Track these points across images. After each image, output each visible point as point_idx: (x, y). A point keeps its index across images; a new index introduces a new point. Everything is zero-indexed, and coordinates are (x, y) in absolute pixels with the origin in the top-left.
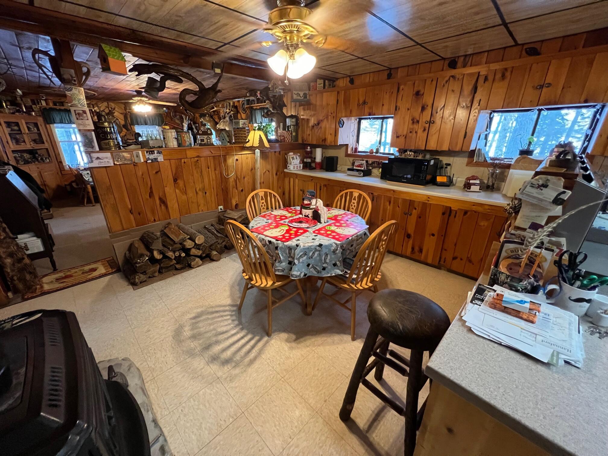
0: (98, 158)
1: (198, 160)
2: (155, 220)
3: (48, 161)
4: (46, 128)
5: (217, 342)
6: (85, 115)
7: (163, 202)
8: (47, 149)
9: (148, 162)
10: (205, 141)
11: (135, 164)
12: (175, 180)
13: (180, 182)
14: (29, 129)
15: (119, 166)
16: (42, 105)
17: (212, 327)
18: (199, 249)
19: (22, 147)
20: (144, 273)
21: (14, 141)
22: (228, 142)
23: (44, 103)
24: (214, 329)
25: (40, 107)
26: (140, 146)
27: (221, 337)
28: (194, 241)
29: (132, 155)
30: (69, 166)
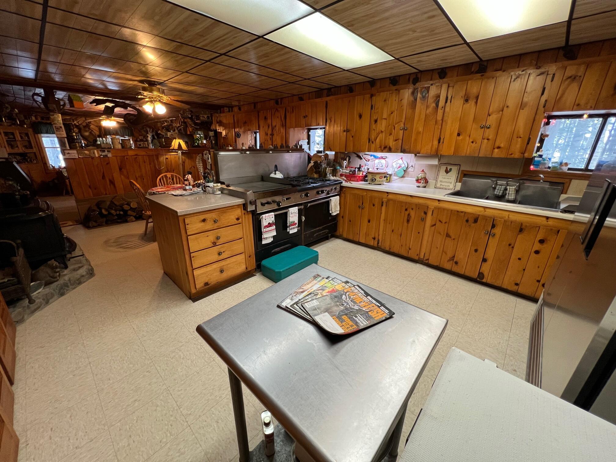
0: (68, 153)
1: (136, 157)
2: (106, 194)
3: (35, 162)
4: (35, 137)
6: (61, 129)
7: (112, 182)
8: (35, 153)
9: (101, 157)
10: (142, 145)
11: (93, 158)
12: (120, 169)
13: (125, 171)
14: (21, 137)
15: (82, 159)
16: (32, 119)
18: (134, 212)
19: (16, 151)
20: (96, 221)
21: (10, 146)
22: (160, 146)
23: (34, 118)
25: (31, 122)
26: (96, 147)
28: (130, 205)
29: (90, 153)
30: (52, 166)
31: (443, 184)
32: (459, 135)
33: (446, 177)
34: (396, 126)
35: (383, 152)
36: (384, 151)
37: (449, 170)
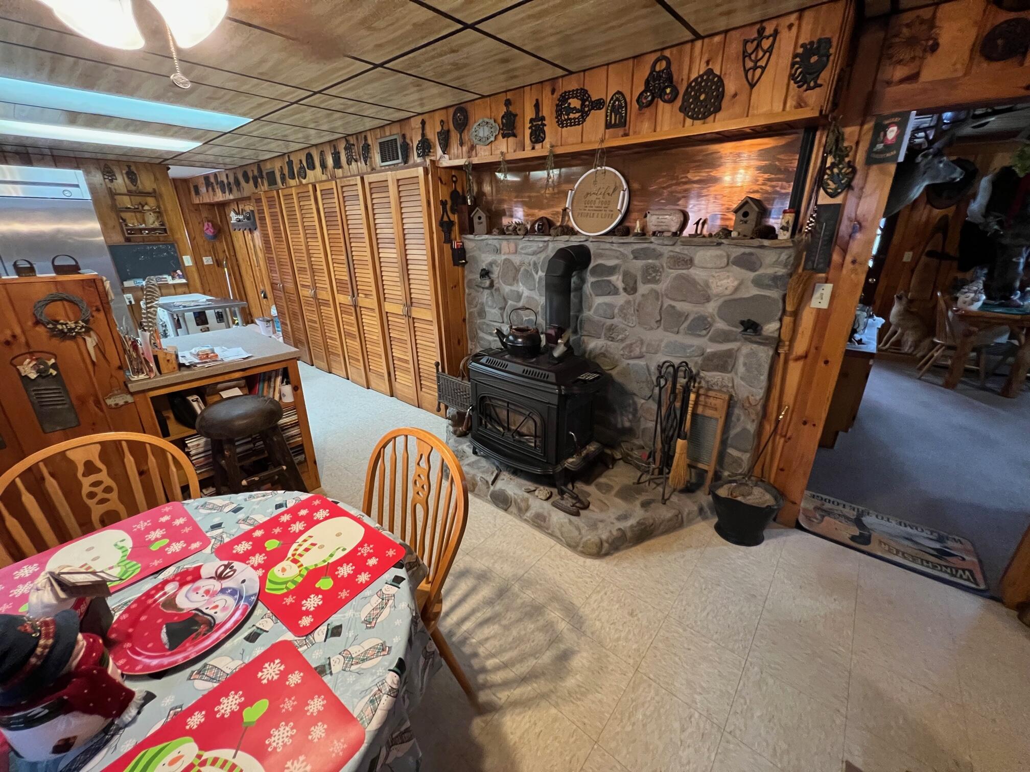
5: (490, 602)
17: (514, 632)
24: (506, 628)
27: (488, 612)
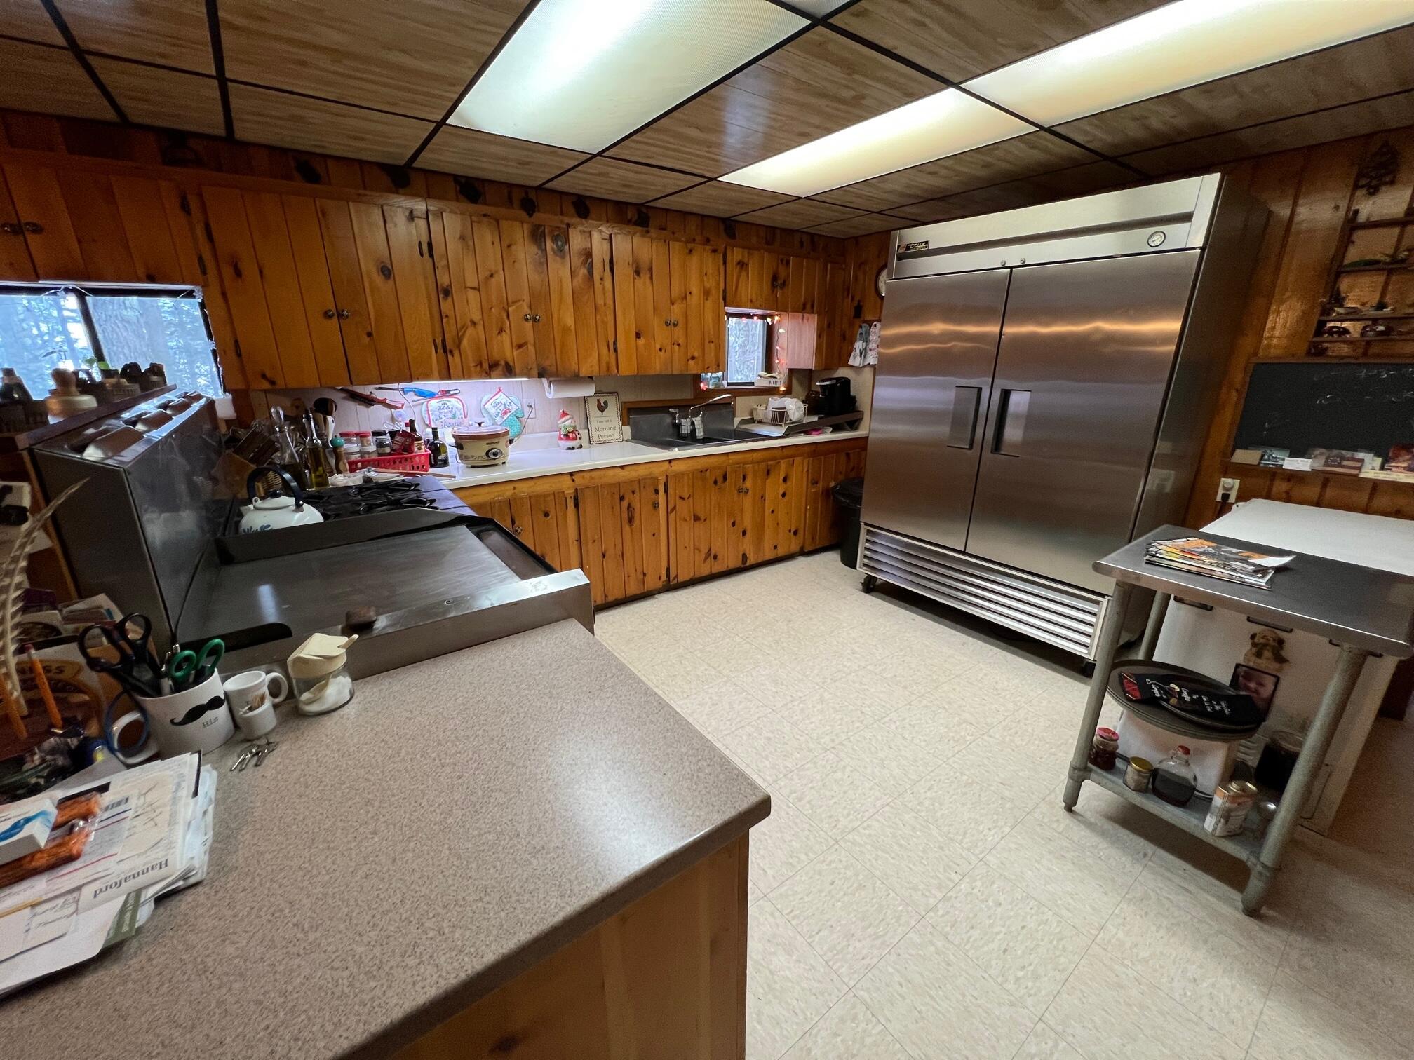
31: (603, 433)
32: (638, 336)
33: (603, 419)
34: (510, 309)
35: (490, 378)
36: (492, 374)
37: (603, 404)
